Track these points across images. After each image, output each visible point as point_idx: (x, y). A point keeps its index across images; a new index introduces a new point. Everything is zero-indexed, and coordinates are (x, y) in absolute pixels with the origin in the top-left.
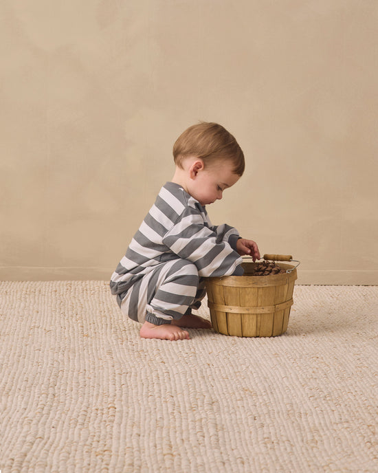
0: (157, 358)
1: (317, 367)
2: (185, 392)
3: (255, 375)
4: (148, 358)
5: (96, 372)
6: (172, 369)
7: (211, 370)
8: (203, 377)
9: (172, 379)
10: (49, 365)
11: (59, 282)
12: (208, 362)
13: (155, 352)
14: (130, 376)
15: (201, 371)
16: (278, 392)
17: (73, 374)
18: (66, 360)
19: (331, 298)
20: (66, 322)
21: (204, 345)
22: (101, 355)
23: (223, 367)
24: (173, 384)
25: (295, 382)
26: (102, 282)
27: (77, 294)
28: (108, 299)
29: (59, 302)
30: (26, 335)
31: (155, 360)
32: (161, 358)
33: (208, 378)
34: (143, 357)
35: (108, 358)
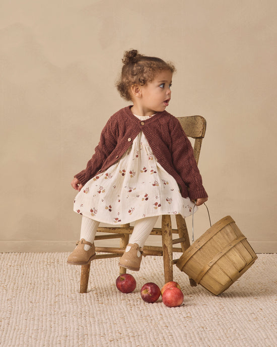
0: (161, 322)
3: (242, 337)
4: (153, 322)
5: (114, 335)
6: (174, 332)
7: (206, 333)
8: (201, 339)
9: (175, 340)
10: (76, 330)
12: (202, 325)
13: (159, 317)
14: (142, 338)
15: (198, 333)
17: (96, 337)
18: (88, 325)
21: (198, 310)
22: (115, 320)
23: (215, 330)
28: (113, 269)
29: (74, 271)
30: (53, 303)
31: (159, 324)
32: (164, 323)
33: (204, 339)
34: (149, 321)
35: (122, 322)
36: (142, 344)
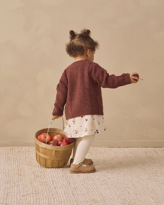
1: (125, 189)
2: (66, 202)
3: (97, 193)
4: (48, 186)
5: (25, 193)
6: (59, 191)
7: (77, 191)
8: (73, 195)
10: (3, 190)
11: (7, 147)
12: (75, 187)
13: (51, 183)
14: (40, 195)
15: (72, 192)
16: (107, 201)
17: (14, 194)
18: (11, 188)
19: (130, 154)
20: (11, 167)
22: (27, 185)
23: (82, 190)
24: (60, 198)
25: (115, 196)
26: (27, 147)
27: (15, 153)
28: (30, 156)
29: (7, 157)
31: (51, 187)
32: (54, 186)
33: (75, 195)
34: (46, 185)
35: (30, 185)
36: (40, 197)
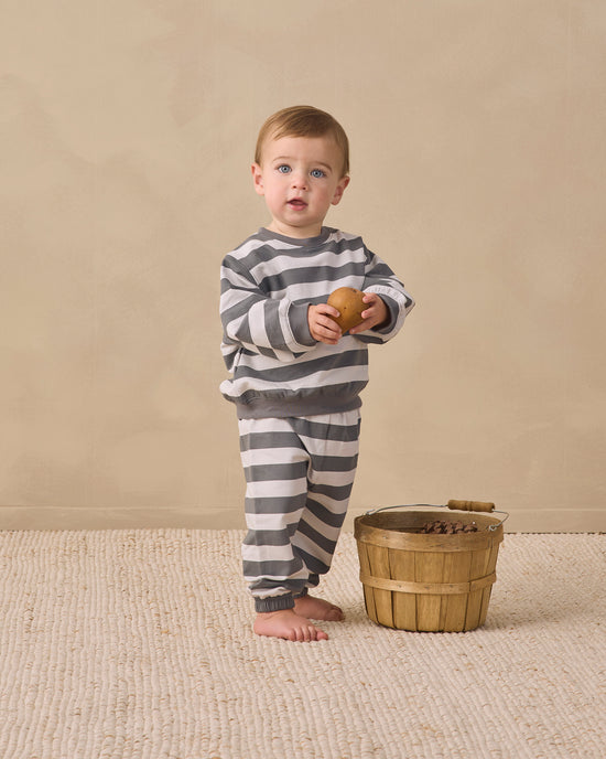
0: (282, 673)
1: (536, 686)
2: (330, 732)
3: (438, 702)
4: (266, 670)
5: (187, 698)
6: (306, 694)
7: (367, 694)
8: (357, 706)
9: (307, 709)
10: (111, 687)
11: (114, 532)
12: (362, 679)
13: (277, 662)
14: (241, 705)
15: (353, 696)
16: (476, 730)
17: (150, 701)
18: (137, 679)
19: (551, 559)
20: (132, 605)
21: (354, 649)
22: (191, 668)
23: (386, 688)
24: (309, 719)
25: (503, 712)
26: (184, 531)
27: (145, 555)
28: (196, 564)
29: (117, 569)
30: (70, 632)
31: (278, 676)
32: (287, 674)
33: (364, 707)
34: (258, 671)
35: (203, 673)
36: (239, 715)
